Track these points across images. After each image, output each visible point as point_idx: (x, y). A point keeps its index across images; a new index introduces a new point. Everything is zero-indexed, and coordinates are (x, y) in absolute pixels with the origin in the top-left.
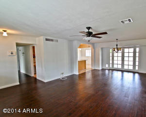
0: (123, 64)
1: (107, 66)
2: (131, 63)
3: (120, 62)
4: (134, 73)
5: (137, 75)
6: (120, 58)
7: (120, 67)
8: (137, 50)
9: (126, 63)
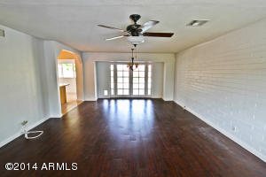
0: (131, 89)
1: (106, 93)
2: (143, 86)
3: (127, 86)
4: (146, 99)
5: (149, 102)
6: (127, 80)
7: (127, 93)
8: (150, 67)
9: (135, 86)
